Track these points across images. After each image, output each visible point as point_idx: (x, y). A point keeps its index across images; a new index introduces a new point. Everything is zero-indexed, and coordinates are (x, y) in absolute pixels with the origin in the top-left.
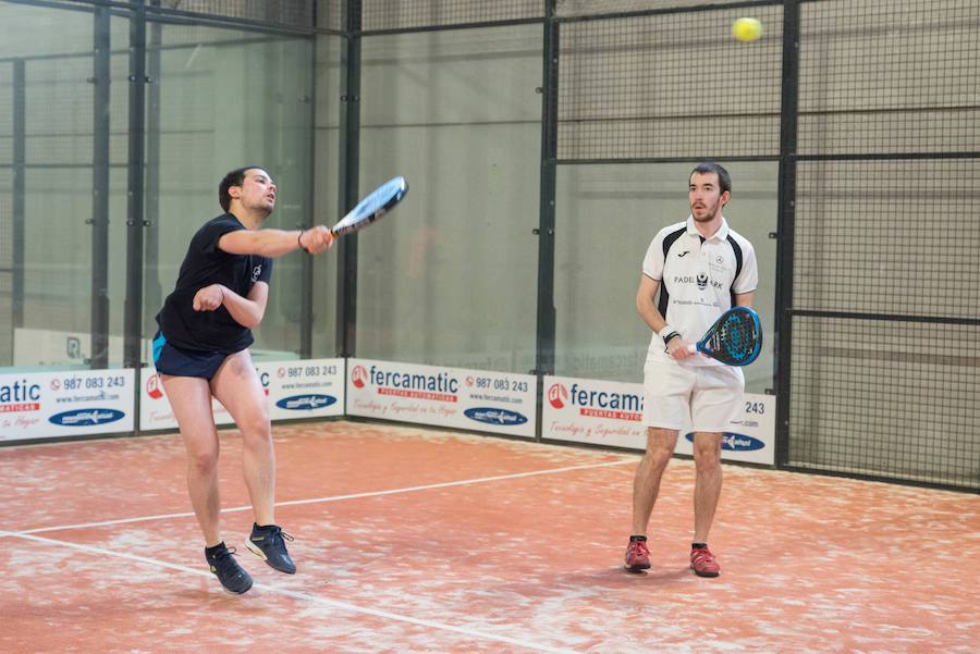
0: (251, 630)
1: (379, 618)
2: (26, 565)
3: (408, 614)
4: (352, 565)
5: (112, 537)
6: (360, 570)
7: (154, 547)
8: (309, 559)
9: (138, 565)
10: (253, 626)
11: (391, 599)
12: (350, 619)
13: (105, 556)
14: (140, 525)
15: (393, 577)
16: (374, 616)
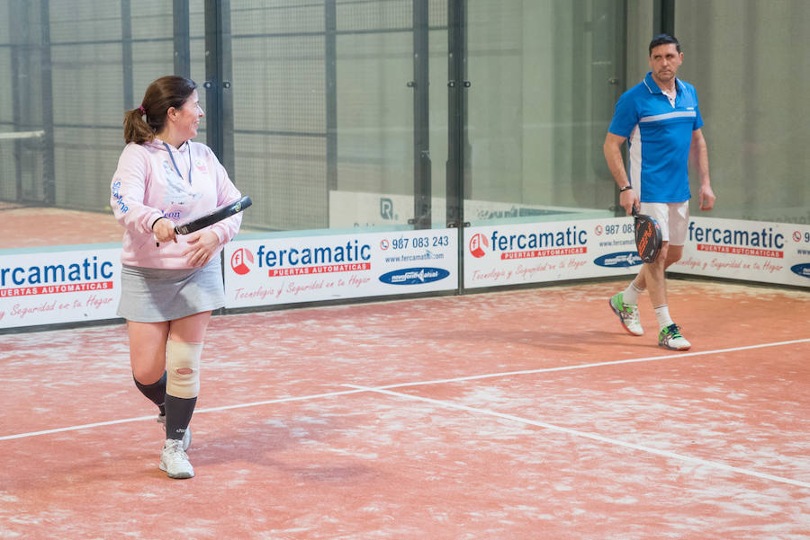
0: (630, 488)
1: (759, 479)
2: (394, 420)
3: (789, 476)
4: (714, 424)
5: (465, 393)
6: (725, 430)
7: (510, 404)
8: (667, 417)
9: (500, 421)
10: (632, 485)
11: (765, 460)
12: (729, 480)
13: (465, 411)
14: (489, 382)
15: (761, 437)
16: (755, 477)
